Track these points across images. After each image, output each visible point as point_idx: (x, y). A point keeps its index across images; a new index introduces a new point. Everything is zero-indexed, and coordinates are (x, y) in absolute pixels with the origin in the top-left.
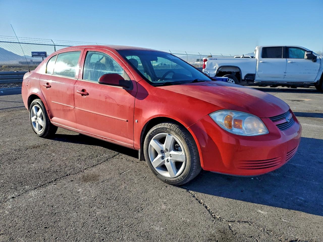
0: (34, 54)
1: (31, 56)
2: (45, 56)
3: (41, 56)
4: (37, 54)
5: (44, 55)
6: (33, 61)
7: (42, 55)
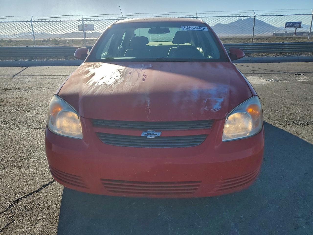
0: (288, 25)
1: (285, 26)
2: (298, 27)
3: (294, 26)
4: (291, 24)
5: (298, 25)
6: (288, 32)
7: (296, 25)
